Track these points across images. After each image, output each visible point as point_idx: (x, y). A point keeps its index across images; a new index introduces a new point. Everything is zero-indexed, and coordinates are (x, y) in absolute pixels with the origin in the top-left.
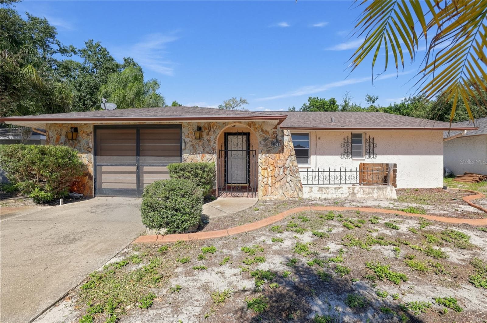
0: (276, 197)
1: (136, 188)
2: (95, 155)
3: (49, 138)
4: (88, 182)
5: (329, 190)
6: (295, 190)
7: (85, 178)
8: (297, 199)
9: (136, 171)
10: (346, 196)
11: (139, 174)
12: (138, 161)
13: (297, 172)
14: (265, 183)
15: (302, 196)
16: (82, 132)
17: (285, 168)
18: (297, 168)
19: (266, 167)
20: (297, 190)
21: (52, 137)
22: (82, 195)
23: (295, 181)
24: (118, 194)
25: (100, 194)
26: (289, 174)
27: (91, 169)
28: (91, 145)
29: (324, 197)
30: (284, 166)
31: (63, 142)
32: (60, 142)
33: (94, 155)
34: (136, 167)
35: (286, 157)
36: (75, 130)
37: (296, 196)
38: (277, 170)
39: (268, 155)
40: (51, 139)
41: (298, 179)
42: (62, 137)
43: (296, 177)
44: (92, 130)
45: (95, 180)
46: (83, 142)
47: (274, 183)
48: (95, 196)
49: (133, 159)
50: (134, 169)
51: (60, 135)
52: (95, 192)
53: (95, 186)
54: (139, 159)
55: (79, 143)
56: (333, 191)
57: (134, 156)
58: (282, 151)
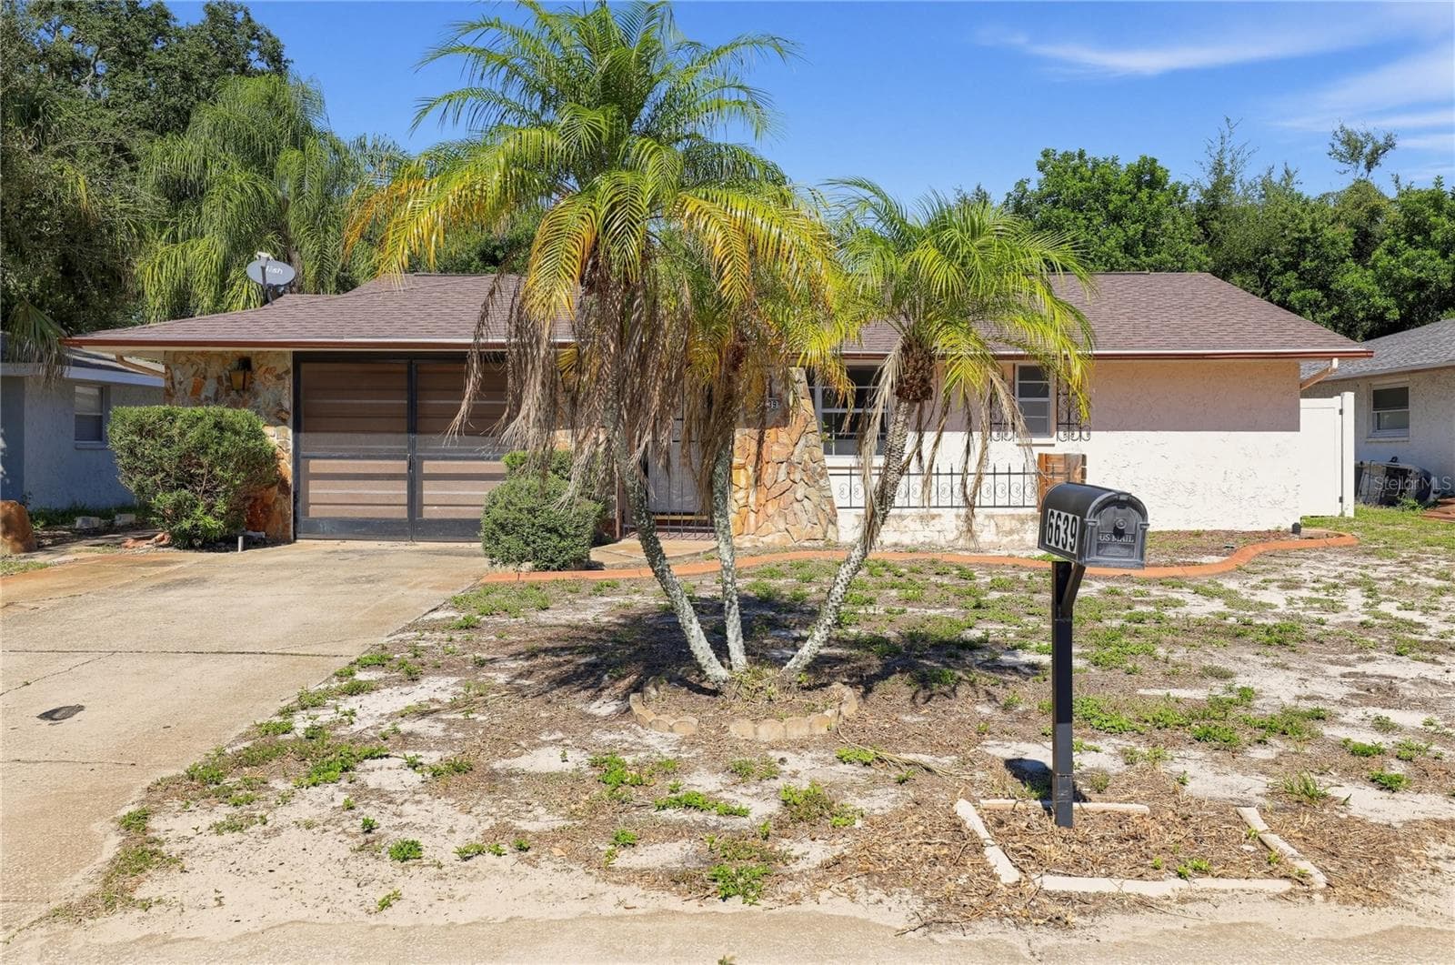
0: (768, 539)
1: (406, 516)
2: (297, 429)
3: (173, 383)
4: (276, 499)
5: (905, 522)
6: (816, 521)
7: (271, 490)
8: (821, 543)
9: (406, 472)
10: (951, 537)
11: (414, 480)
12: (412, 446)
13: (821, 476)
14: (742, 502)
15: (834, 536)
16: (264, 369)
17: (791, 464)
18: (822, 464)
19: (743, 462)
20: (823, 522)
21: (180, 383)
22: (263, 534)
23: (815, 499)
24: (358, 533)
25: (309, 532)
26: (802, 479)
27: (286, 467)
28: (288, 404)
29: (894, 541)
30: (789, 459)
31: (211, 394)
32: (203, 397)
33: (294, 431)
34: (405, 463)
35: (795, 437)
36: (245, 364)
37: (820, 536)
38: (770, 470)
39: (747, 431)
40: (177, 386)
41: (824, 493)
42: (207, 383)
43: (821, 489)
44: (290, 364)
45: (295, 497)
46: (266, 397)
47: (763, 502)
48: (295, 538)
49: (399, 442)
50: (401, 466)
51: (205, 378)
52: (294, 528)
53: (295, 513)
54: (414, 441)
55: (256, 398)
56: (918, 526)
57: (402, 432)
58: (783, 423)
